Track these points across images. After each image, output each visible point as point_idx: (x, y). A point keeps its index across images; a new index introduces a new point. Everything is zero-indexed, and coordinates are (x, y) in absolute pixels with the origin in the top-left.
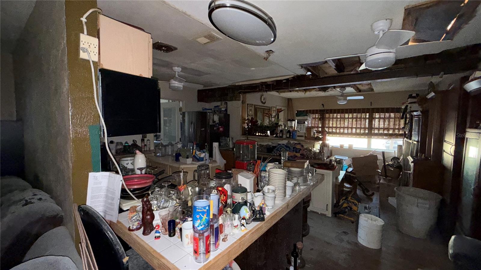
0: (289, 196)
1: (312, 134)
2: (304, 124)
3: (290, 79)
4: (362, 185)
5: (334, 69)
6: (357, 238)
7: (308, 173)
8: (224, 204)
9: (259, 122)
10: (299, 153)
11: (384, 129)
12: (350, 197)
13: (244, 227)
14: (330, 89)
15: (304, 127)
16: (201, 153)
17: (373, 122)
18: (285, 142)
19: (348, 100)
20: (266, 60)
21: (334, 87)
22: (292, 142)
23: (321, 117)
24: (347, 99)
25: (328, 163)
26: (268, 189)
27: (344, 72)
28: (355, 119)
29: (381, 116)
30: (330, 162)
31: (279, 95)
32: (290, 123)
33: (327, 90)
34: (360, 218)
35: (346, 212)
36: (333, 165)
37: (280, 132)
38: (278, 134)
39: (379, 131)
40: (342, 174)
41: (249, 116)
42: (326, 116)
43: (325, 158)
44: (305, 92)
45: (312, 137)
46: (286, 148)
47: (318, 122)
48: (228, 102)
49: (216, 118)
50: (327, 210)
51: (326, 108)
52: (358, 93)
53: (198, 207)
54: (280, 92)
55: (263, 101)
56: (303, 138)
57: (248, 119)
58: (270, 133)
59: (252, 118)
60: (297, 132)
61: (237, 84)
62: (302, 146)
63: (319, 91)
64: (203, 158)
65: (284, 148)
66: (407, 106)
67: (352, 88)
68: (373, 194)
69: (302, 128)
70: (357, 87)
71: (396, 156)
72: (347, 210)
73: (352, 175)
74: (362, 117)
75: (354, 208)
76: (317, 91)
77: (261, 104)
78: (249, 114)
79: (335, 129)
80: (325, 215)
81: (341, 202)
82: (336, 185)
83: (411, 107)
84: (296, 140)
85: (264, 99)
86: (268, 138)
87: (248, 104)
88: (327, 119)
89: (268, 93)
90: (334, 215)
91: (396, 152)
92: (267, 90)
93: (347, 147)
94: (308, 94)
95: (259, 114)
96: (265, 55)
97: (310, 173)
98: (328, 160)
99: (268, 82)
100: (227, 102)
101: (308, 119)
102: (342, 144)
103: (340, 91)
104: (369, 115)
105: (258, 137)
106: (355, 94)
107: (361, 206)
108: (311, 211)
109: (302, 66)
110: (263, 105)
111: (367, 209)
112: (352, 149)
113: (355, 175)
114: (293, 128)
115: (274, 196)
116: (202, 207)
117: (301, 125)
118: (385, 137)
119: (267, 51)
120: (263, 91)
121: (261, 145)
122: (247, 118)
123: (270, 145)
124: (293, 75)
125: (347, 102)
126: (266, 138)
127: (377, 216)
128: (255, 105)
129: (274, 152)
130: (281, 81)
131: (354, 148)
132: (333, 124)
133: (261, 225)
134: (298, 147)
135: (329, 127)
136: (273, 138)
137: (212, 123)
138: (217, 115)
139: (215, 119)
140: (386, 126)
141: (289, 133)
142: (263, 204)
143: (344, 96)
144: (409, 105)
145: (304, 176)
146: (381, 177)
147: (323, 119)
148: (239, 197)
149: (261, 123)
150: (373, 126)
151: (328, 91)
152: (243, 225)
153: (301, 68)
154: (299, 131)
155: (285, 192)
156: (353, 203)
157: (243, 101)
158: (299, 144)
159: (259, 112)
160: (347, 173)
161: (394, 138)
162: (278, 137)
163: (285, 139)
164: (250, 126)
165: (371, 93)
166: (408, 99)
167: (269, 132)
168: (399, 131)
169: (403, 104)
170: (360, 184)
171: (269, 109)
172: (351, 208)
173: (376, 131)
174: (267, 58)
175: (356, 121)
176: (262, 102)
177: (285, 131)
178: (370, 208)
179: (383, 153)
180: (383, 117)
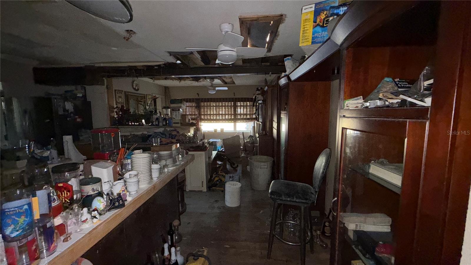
0: (157, 179)
1: (187, 121)
2: (179, 111)
3: (162, 66)
4: (230, 161)
5: (201, 61)
6: (225, 203)
7: (178, 155)
8: (69, 201)
9: (132, 110)
10: (175, 139)
11: (244, 114)
12: (220, 171)
13: (96, 219)
14: (201, 80)
15: (179, 114)
16: (43, 151)
17: (237, 109)
18: (161, 130)
19: (217, 91)
20: (127, 40)
21: (205, 78)
22: (168, 129)
23: (197, 105)
24: (215, 89)
25: (202, 145)
26: (130, 175)
27: (209, 64)
28: (224, 107)
29: (241, 104)
30: (203, 144)
31: (154, 82)
32: (166, 111)
33: (199, 80)
34: (226, 187)
35: (217, 184)
36: (206, 146)
37: (156, 120)
38: (153, 122)
39: (240, 116)
40: (214, 153)
41: (118, 104)
42: (201, 105)
43: (199, 141)
44: (180, 81)
45: (187, 123)
46: (161, 135)
47: (195, 110)
48: (87, 87)
49: (69, 106)
50: (203, 186)
51: (201, 97)
52: (225, 85)
53: (8, 209)
54: (155, 80)
55: (136, 87)
56: (179, 125)
57: (117, 107)
58: (145, 122)
59: (122, 106)
60: (173, 119)
61: (97, 65)
62: (178, 132)
63: (192, 81)
64: (48, 157)
65: (159, 136)
66: (256, 96)
67: (219, 80)
68: (238, 166)
69: (177, 116)
70: (223, 79)
71: (252, 135)
72: (218, 182)
73: (223, 153)
74: (229, 105)
75: (223, 179)
76: (190, 80)
77: (133, 91)
78: (117, 102)
79: (209, 116)
80: (201, 191)
81: (214, 176)
82: (209, 163)
83: (258, 97)
84: (172, 127)
85: (136, 86)
86: (142, 127)
87: (115, 90)
88: (202, 107)
89: (138, 78)
90: (209, 189)
92: (137, 75)
93: (219, 131)
94: (183, 83)
95: (132, 102)
96: (126, 34)
97: (180, 154)
98: (201, 142)
99: (138, 66)
100: (85, 86)
101: (182, 106)
102: (215, 128)
103: (210, 81)
104: (234, 104)
105: (131, 127)
106: (222, 85)
107: (227, 176)
108: (189, 191)
109: (171, 54)
110: (136, 92)
111: (231, 178)
112: (223, 132)
113: (225, 153)
114: (169, 116)
115: (137, 180)
116: (14, 208)
117: (176, 113)
118: (245, 121)
119: (127, 30)
120: (133, 76)
121: (134, 134)
122: (115, 106)
123: (146, 134)
124: (163, 62)
125: (216, 92)
126: (141, 127)
127: (237, 181)
128: (125, 92)
129: (150, 141)
130: (152, 67)
131: (225, 131)
132: (207, 111)
133: (120, 211)
134: (174, 133)
135: (204, 115)
136: (150, 127)
137: (63, 112)
138: (70, 102)
139: (66, 107)
140: (245, 112)
141: (165, 121)
142: (123, 191)
143: (213, 86)
144: (257, 96)
145: (173, 157)
146: (243, 152)
147: (198, 107)
148: (89, 190)
149: (134, 112)
150: (237, 113)
151: (200, 82)
152: (95, 217)
153: (170, 55)
154: (175, 118)
155: (151, 175)
156: (222, 175)
157: (107, 86)
158: (175, 130)
159: (132, 99)
160: (219, 153)
161: (250, 121)
162: (154, 125)
163: (161, 127)
164: (120, 115)
165: (233, 85)
166: (256, 91)
167: (143, 121)
168: (253, 116)
169: (254, 94)
170: (229, 160)
171: (144, 97)
172: (221, 180)
173: (239, 117)
174: (129, 39)
175: (225, 108)
176: (135, 89)
177: (160, 119)
178: (233, 177)
179: (243, 133)
180: (243, 105)
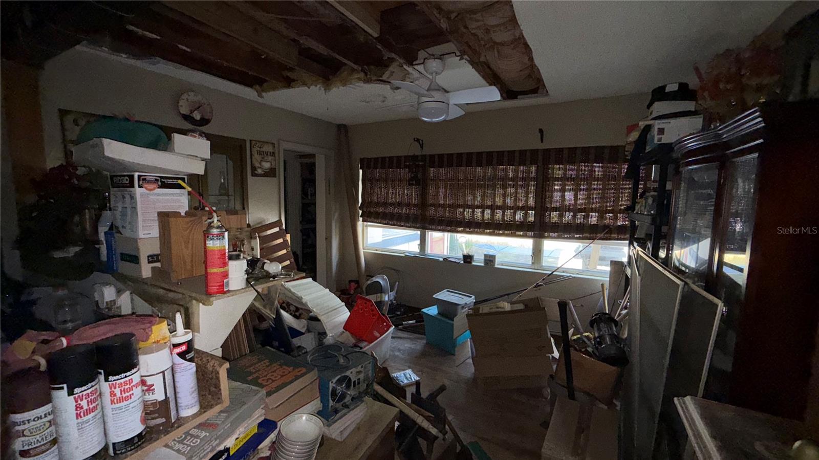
17: (548, 191)
28: (501, 183)
29: (569, 173)
39: (562, 216)
42: (428, 174)
47: (411, 189)
55: (191, 112)
74: (520, 176)
79: (452, 209)
83: (661, 131)
85: (195, 108)
88: (432, 183)
91: (607, 286)
93: (480, 262)
102: (468, 252)
104: (537, 170)
112: (493, 266)
131: (499, 264)
132: (446, 196)
135: (437, 206)
140: (581, 202)
147: (421, 183)
150: (548, 204)
166: (651, 105)
168: (616, 218)
173: (556, 220)
175: (505, 187)
176: (187, 118)
180: (574, 174)
